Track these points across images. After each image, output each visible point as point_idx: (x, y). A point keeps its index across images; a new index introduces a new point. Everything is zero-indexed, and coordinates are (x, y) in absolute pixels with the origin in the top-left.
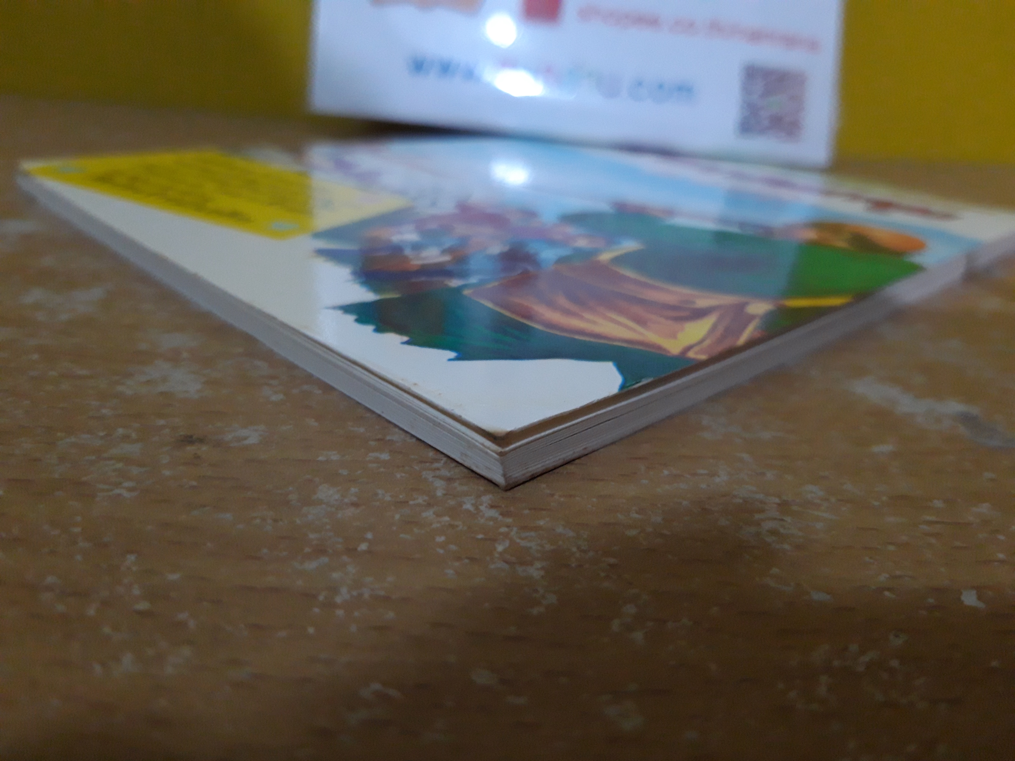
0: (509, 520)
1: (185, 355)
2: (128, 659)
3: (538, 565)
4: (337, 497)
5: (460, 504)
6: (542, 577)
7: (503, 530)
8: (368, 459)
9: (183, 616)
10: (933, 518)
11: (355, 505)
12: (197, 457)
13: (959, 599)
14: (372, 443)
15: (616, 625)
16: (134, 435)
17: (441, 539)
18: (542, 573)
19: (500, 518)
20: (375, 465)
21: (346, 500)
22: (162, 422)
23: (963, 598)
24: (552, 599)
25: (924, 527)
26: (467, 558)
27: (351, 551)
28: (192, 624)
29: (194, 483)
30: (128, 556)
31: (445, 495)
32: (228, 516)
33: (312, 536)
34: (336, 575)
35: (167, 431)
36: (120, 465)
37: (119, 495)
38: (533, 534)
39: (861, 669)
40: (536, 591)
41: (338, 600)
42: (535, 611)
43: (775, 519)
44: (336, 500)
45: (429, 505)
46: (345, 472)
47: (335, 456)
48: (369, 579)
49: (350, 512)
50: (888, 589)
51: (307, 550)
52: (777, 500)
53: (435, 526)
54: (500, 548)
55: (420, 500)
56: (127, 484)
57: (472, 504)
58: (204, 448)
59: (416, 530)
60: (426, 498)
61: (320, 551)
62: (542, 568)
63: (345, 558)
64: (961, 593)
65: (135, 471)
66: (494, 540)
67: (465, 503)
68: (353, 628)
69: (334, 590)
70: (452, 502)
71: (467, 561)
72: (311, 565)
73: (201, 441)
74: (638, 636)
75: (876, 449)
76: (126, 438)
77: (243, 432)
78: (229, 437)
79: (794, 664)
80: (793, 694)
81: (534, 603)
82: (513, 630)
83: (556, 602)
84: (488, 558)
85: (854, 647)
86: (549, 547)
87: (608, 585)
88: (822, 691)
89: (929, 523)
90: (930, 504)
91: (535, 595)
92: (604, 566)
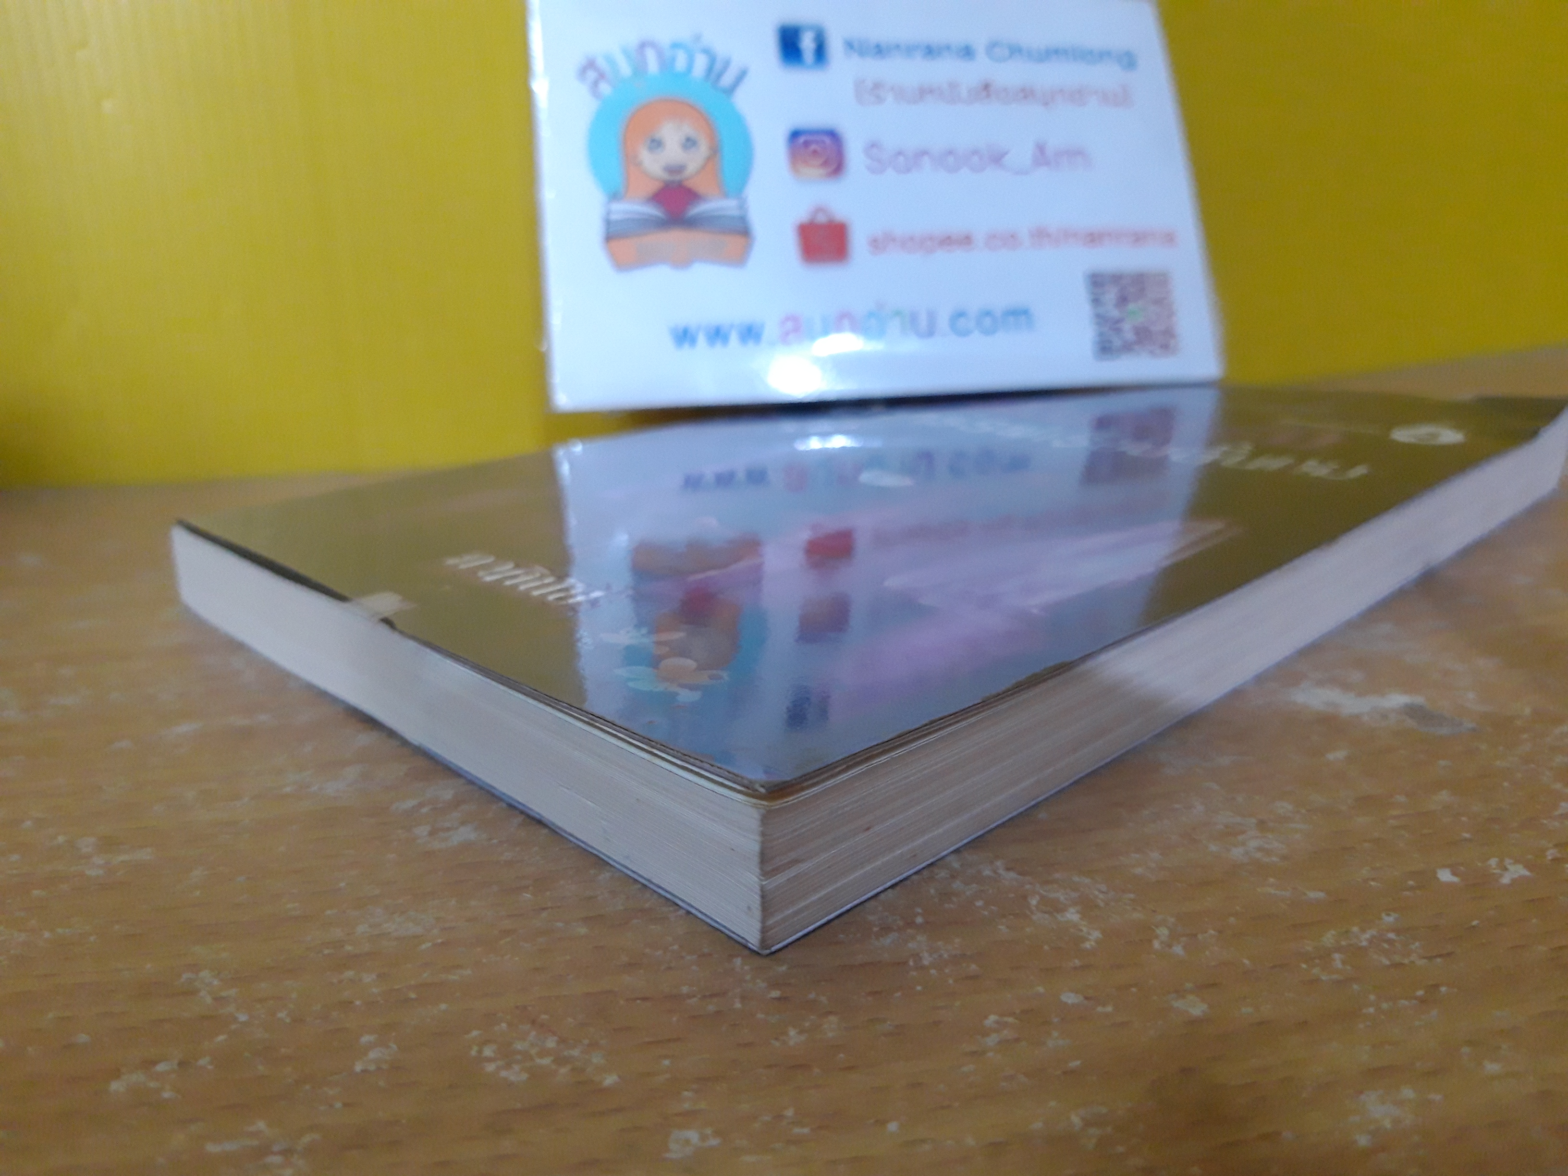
0: (1029, 878)
2: (792, 1032)
3: (1074, 909)
5: (980, 872)
6: (1080, 919)
7: (1027, 887)
9: (812, 996)
10: (1400, 813)
13: (1436, 878)
15: (1156, 944)
17: (979, 903)
18: (1078, 916)
19: (1020, 878)
23: (1439, 877)
24: (1096, 934)
25: (1392, 822)
26: (1010, 914)
27: (912, 924)
28: (823, 999)
30: (734, 960)
34: (911, 946)
38: (1056, 886)
39: (1364, 943)
40: (1081, 931)
41: (926, 962)
42: (1087, 945)
48: (940, 944)
50: (1373, 880)
53: (968, 893)
54: (1034, 902)
57: (990, 870)
59: (955, 900)
61: (886, 930)
62: (1078, 912)
63: (910, 931)
64: (1435, 873)
66: (1025, 897)
68: (951, 981)
69: (917, 956)
70: (972, 872)
71: (1011, 917)
72: (887, 940)
74: (1178, 950)
79: (1309, 948)
80: (1316, 971)
81: (1084, 939)
82: (1077, 962)
83: (1100, 936)
84: (1028, 912)
85: (1355, 929)
86: (1074, 895)
87: (1137, 916)
88: (1338, 964)
89: (1396, 817)
90: (1394, 800)
91: (1082, 934)
92: (1127, 901)
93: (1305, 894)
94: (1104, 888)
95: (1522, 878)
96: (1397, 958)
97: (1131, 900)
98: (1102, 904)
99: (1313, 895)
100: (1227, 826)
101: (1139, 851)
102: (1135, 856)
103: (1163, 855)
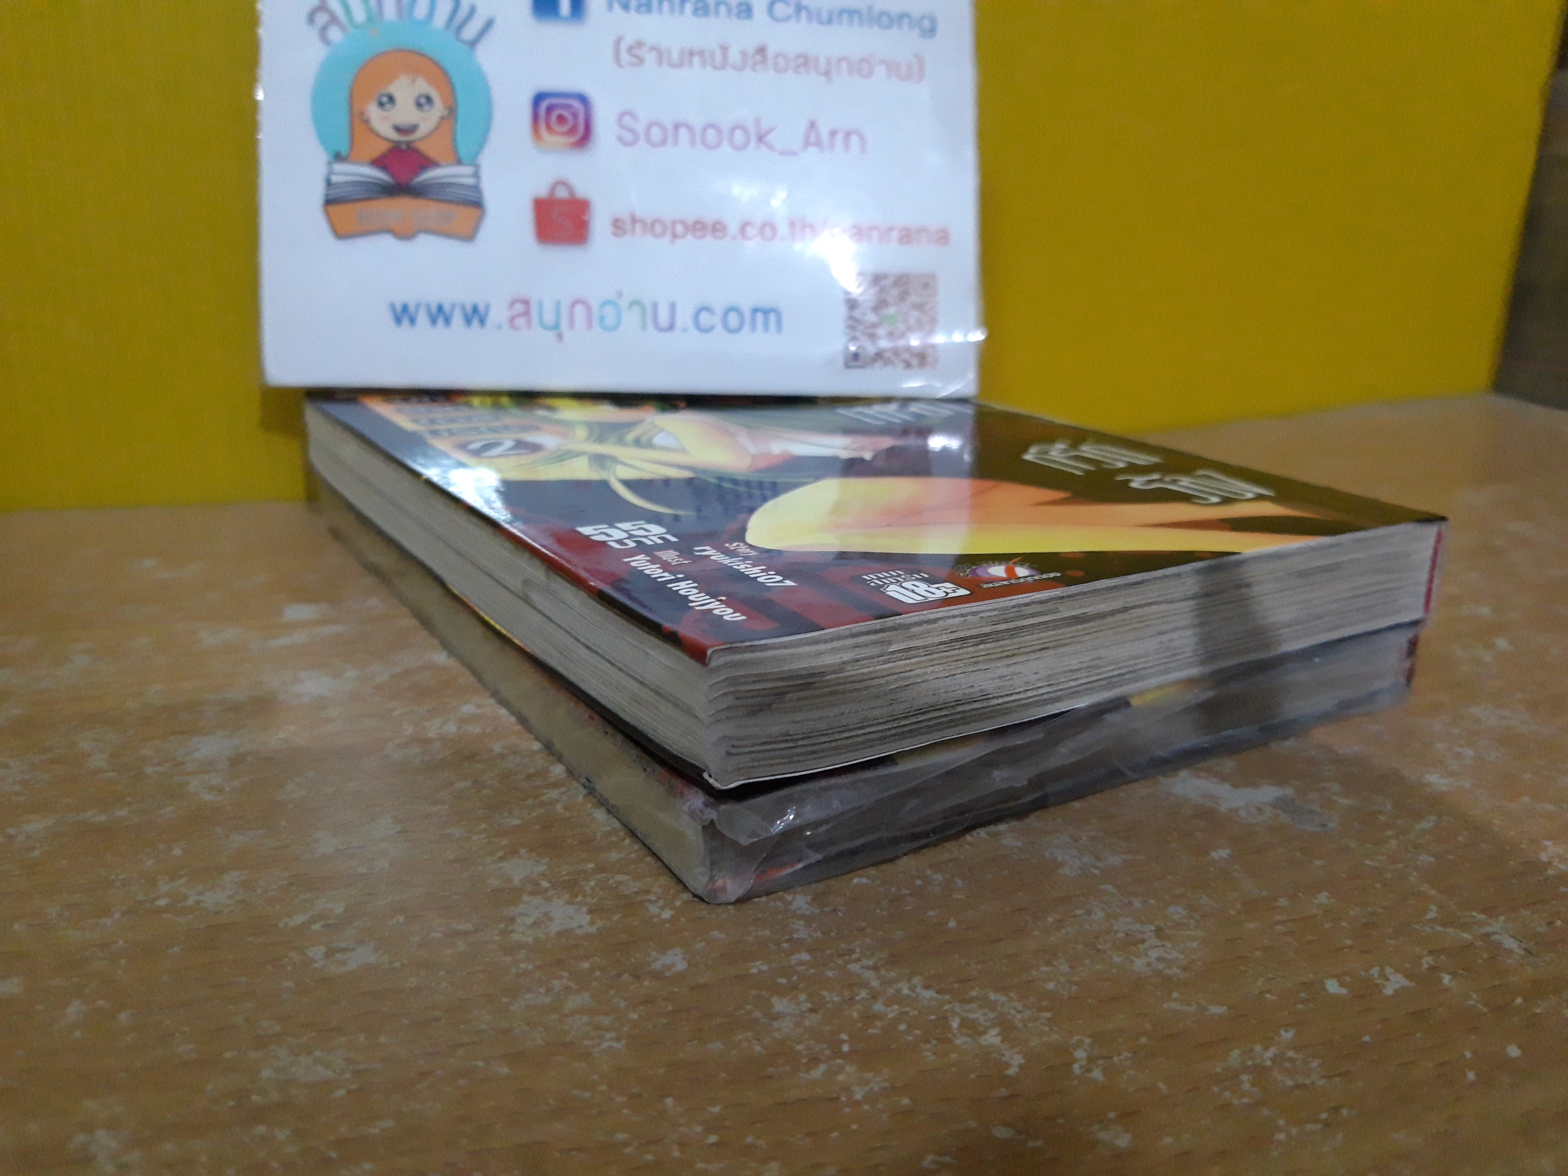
0: (948, 997)
1: (544, 884)
3: (994, 1032)
4: (793, 1006)
5: (899, 991)
6: (1001, 1042)
7: (947, 1007)
8: (793, 962)
9: (749, 1140)
10: (1285, 917)
11: (813, 1011)
14: (785, 945)
15: (1076, 1068)
16: (572, 985)
17: (902, 1027)
18: (999, 1038)
19: (939, 997)
21: (804, 1009)
24: (1018, 1060)
25: (1278, 927)
26: (934, 1039)
27: (839, 1054)
28: (761, 1143)
29: (665, 1021)
30: (666, 1100)
32: (717, 1046)
33: (799, 1047)
37: (611, 1047)
38: (974, 1005)
40: (1003, 1055)
41: (858, 1097)
42: (1011, 1072)
44: (795, 1010)
45: (874, 997)
46: (782, 980)
47: (762, 966)
48: (869, 1075)
49: (815, 1018)
50: (1269, 992)
51: (803, 1061)
53: (890, 1016)
54: (955, 1024)
55: (863, 994)
56: (608, 1035)
57: (909, 989)
59: (879, 1024)
60: (866, 991)
61: (815, 1060)
62: (998, 1035)
63: (839, 1061)
64: (1324, 984)
65: (605, 1021)
66: (945, 1018)
67: (901, 989)
68: (885, 1118)
69: (848, 1090)
70: (891, 991)
71: (935, 1041)
72: (818, 1072)
74: (1097, 1074)
75: (1216, 855)
76: (567, 990)
77: (666, 959)
78: (657, 967)
79: (1219, 1070)
80: (1227, 1094)
81: (1008, 1065)
82: (1004, 1092)
83: (1023, 1061)
84: (950, 1036)
85: (1258, 1047)
86: (992, 1015)
87: (1055, 1037)
88: (1247, 1086)
89: (1282, 923)
90: (1278, 904)
91: (1004, 1059)
92: (1044, 1021)
93: (1207, 1009)
94: (1019, 1006)
95: (1403, 988)
96: (1300, 1080)
97: (1047, 1019)
98: (1020, 1025)
99: (1217, 1010)
100: (1128, 934)
101: (1048, 963)
102: (1045, 969)
103: (1071, 967)
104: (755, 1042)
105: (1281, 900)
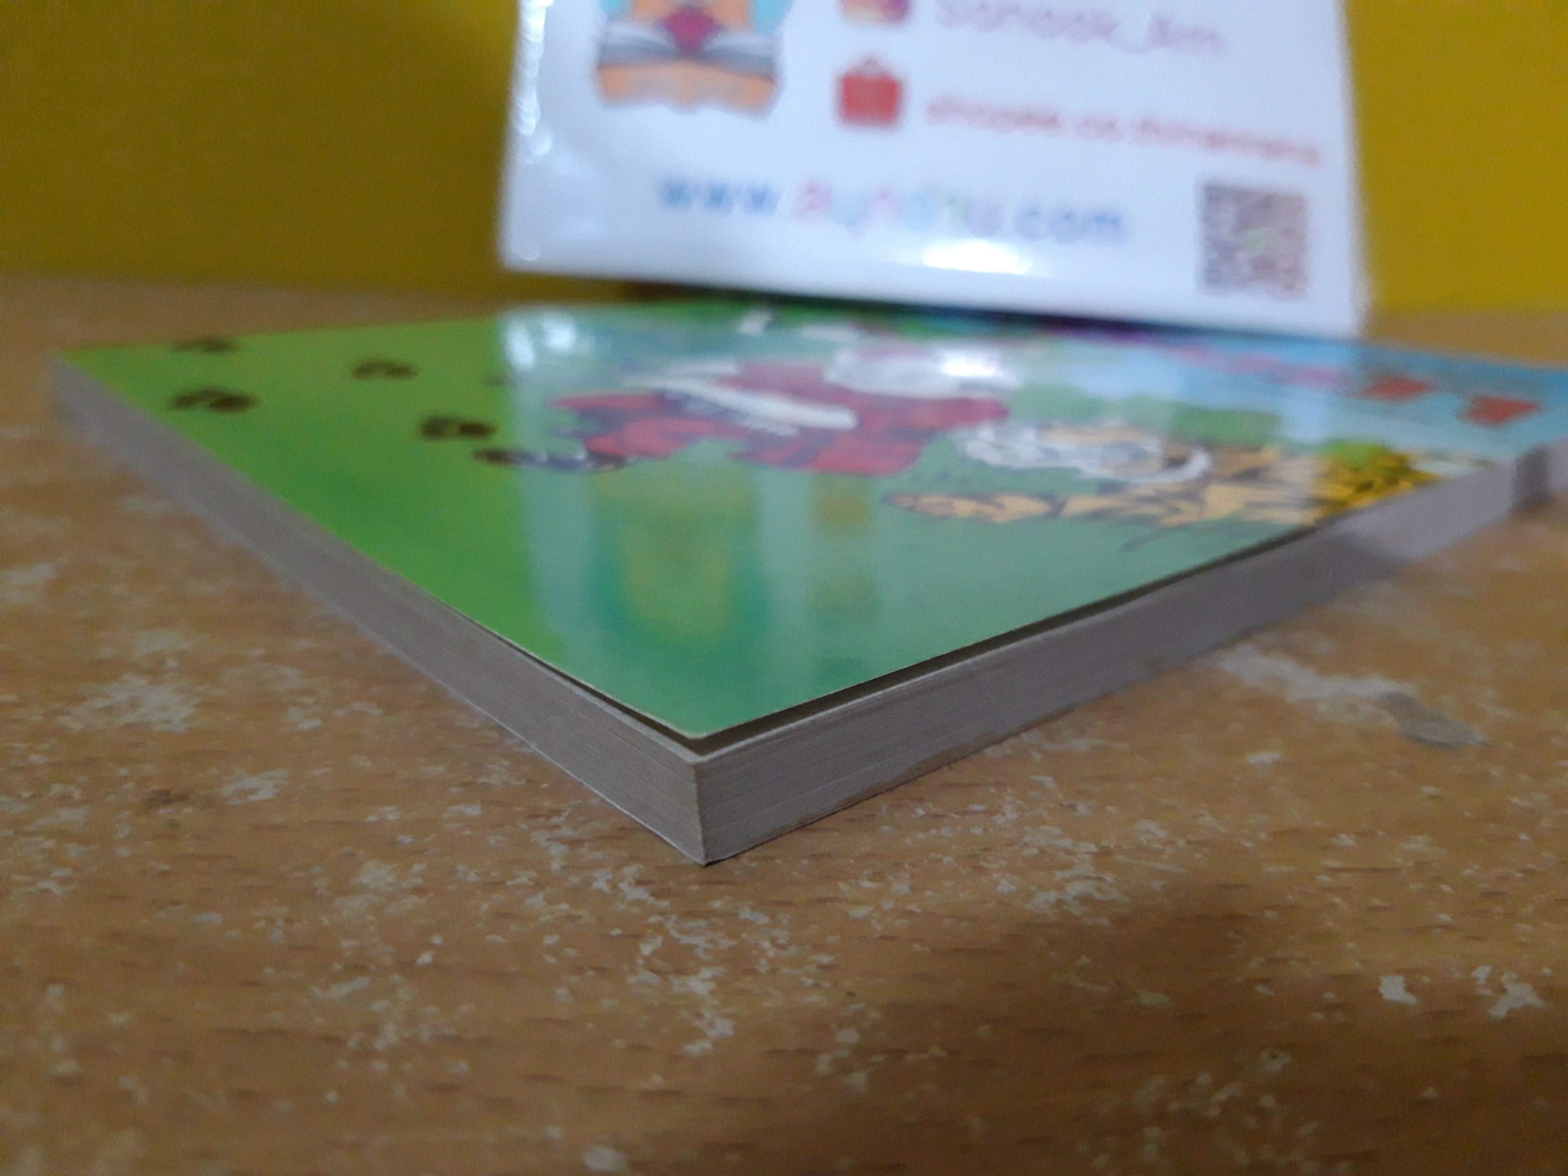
0: (665, 904)
1: (172, 663)
3: (706, 973)
4: (390, 879)
5: (588, 882)
6: (712, 993)
7: (653, 919)
8: (446, 816)
10: (1338, 864)
11: (418, 891)
12: (174, 825)
13: (1376, 991)
14: (455, 790)
15: (823, 1063)
16: (77, 795)
17: (551, 940)
18: (712, 985)
19: (651, 900)
20: (456, 825)
21: (405, 885)
22: (123, 771)
23: (1382, 990)
24: (724, 1027)
25: (1324, 879)
26: (592, 968)
27: (407, 966)
28: (142, 1094)
29: (166, 867)
30: (51, 988)
31: (564, 868)
32: (216, 918)
34: (378, 1006)
35: (131, 785)
36: (49, 844)
37: (45, 891)
38: (702, 923)
39: (1214, 1113)
40: (700, 1016)
41: (379, 1045)
42: (695, 1048)
43: (1088, 878)
44: (389, 884)
45: (539, 886)
46: (406, 839)
47: (392, 814)
48: (430, 1010)
49: (411, 902)
50: (1265, 982)
51: (337, 967)
52: (1093, 848)
53: (544, 919)
54: (646, 949)
55: (524, 878)
56: (59, 873)
57: (608, 881)
58: (188, 810)
59: (513, 927)
60: (533, 874)
61: (357, 968)
62: (714, 978)
63: (396, 978)
64: (1379, 983)
65: (73, 850)
66: (637, 937)
67: (595, 879)
68: (401, 1091)
69: (373, 1029)
70: (575, 880)
71: (591, 973)
72: (340, 991)
73: (183, 798)
74: (859, 1079)
75: (1253, 759)
76: (65, 800)
77: (251, 782)
78: (227, 790)
79: (1107, 1110)
82: (657, 1081)
83: (730, 1032)
84: (626, 967)
85: (1204, 1079)
86: (725, 943)
87: (817, 999)
88: (1150, 1152)
89: (1333, 872)
90: (1335, 841)
91: (697, 1023)
92: (811, 968)
93: (1134, 995)
94: (782, 935)
97: (821, 966)
98: (763, 967)
100: (1042, 852)
101: (877, 876)
102: (866, 884)
103: (912, 888)
104: (280, 923)
105: (1343, 836)
